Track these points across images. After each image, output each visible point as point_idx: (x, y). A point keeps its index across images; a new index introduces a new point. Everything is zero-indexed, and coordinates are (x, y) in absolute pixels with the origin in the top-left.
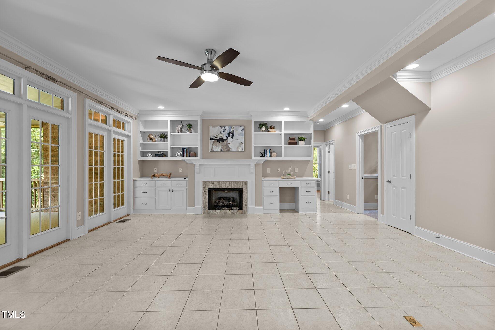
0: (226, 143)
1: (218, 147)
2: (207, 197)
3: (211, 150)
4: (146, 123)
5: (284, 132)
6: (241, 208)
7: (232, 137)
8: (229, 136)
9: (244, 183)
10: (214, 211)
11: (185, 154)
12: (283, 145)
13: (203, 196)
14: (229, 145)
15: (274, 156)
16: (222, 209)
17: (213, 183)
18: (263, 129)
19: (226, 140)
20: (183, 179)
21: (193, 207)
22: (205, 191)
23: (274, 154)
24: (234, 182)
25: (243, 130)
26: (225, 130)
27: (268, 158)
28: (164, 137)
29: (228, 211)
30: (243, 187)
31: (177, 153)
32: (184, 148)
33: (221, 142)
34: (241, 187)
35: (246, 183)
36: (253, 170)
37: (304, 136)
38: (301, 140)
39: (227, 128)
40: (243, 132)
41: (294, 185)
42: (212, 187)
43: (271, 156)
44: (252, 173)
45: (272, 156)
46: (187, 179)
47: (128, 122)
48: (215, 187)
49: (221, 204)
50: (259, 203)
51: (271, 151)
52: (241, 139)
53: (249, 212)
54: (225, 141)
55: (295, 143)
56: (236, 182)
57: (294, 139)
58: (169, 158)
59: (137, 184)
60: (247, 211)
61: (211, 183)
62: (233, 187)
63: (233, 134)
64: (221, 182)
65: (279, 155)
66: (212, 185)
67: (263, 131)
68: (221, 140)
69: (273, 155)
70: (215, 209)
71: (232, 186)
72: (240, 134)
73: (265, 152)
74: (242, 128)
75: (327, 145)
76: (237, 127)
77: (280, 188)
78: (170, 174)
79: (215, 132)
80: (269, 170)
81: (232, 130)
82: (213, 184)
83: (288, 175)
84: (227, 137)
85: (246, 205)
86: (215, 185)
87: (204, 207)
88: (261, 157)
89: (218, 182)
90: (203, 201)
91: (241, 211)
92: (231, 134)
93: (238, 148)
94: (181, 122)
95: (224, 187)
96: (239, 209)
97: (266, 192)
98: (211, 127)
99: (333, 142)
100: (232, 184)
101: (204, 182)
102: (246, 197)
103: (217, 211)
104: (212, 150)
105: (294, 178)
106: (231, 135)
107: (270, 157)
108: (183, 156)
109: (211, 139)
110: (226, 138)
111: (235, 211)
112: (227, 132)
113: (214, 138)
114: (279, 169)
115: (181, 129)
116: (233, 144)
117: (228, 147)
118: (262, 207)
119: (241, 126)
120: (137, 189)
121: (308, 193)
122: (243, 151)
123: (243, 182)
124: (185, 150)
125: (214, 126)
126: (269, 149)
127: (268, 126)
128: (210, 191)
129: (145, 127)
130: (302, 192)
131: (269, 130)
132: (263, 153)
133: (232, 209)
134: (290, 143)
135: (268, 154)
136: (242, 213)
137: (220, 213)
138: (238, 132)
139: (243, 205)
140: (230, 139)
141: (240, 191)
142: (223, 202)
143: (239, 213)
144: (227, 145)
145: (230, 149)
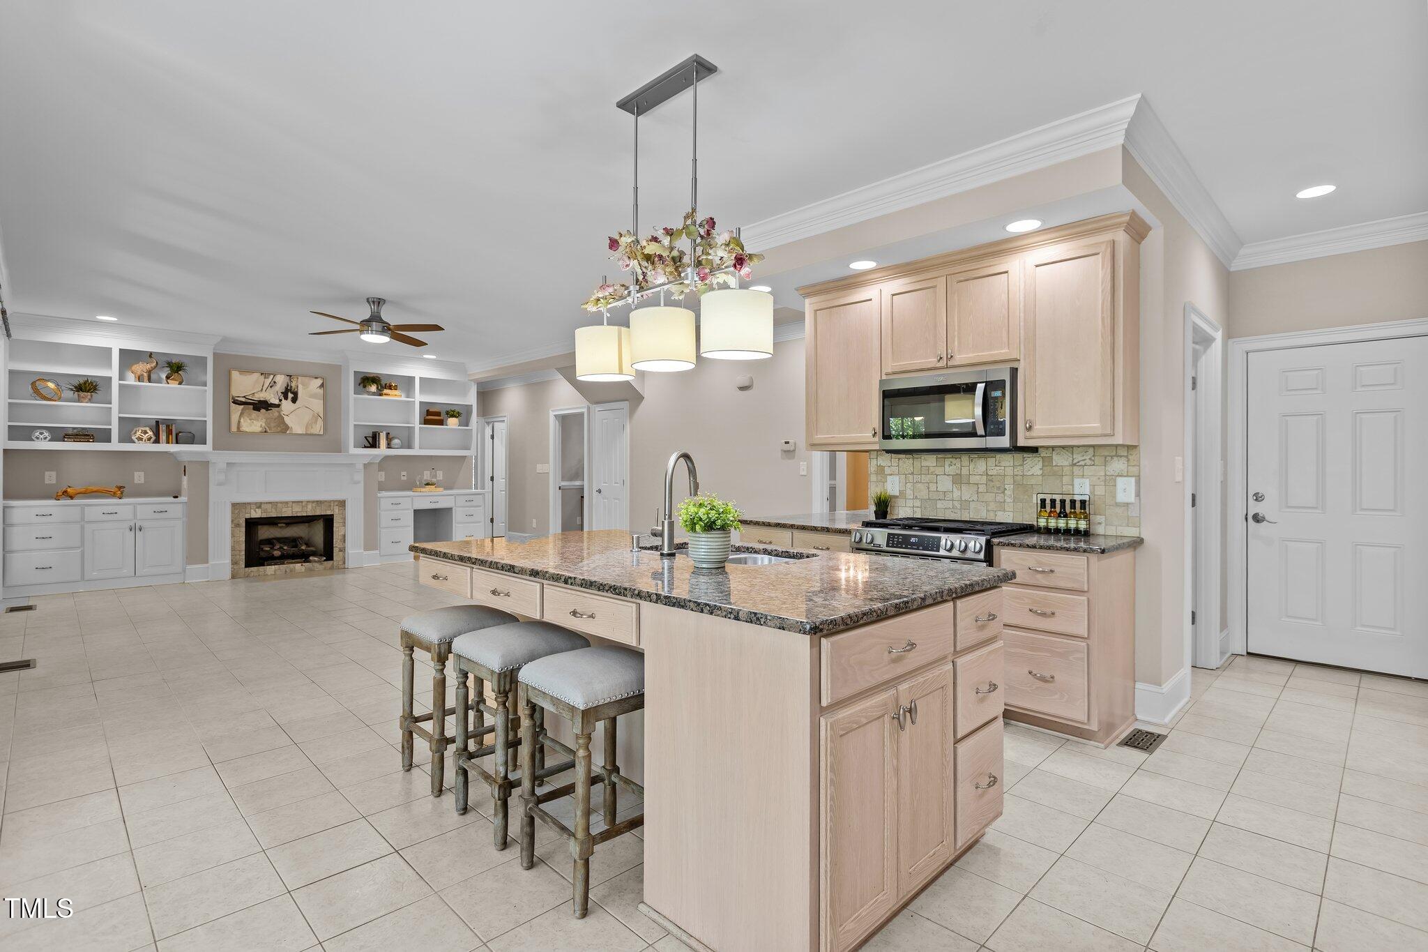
0: (276, 414)
1: (254, 423)
2: (243, 539)
3: (234, 428)
5: (419, 397)
6: (329, 557)
7: (294, 400)
8: (286, 398)
9: (336, 504)
10: (261, 568)
11: (163, 437)
12: (416, 425)
13: (233, 536)
14: (287, 420)
15: (397, 446)
16: (283, 564)
17: (259, 505)
18: (373, 388)
19: (278, 406)
20: (172, 499)
21: (206, 565)
22: (238, 525)
23: (396, 441)
24: (313, 502)
25: (322, 386)
26: (275, 382)
27: (382, 450)
28: (86, 388)
29: (298, 567)
30: (336, 511)
31: (139, 433)
32: (159, 423)
33: (263, 410)
34: (329, 513)
35: (342, 504)
36: (360, 477)
37: (457, 409)
38: (453, 416)
39: (281, 380)
41: (442, 504)
42: (256, 514)
43: (389, 446)
44: (357, 483)
45: (392, 446)
46: (183, 499)
48: (264, 516)
49: (276, 553)
50: (371, 542)
51: (390, 436)
52: (318, 406)
53: (350, 563)
54: (274, 409)
55: (441, 423)
56: (319, 503)
57: (438, 414)
58: (115, 445)
59: (17, 516)
60: (344, 563)
61: (253, 506)
62: (310, 514)
63: (295, 394)
64: (281, 503)
65: (408, 445)
66: (257, 510)
67: (371, 393)
68: (264, 406)
69: (396, 444)
70: (264, 564)
71: (309, 511)
72: (314, 396)
73: (376, 437)
74: (319, 382)
75: (488, 423)
76: (306, 379)
77: (415, 511)
78: (120, 488)
79: (245, 385)
80: (382, 476)
81: (293, 385)
82: (259, 507)
83: (428, 484)
84: (280, 400)
85: (343, 550)
86: (265, 511)
87: (234, 563)
88: (365, 447)
89: (274, 504)
90: (233, 549)
91: (330, 563)
92: (290, 393)
93: (308, 426)
95: (287, 512)
96: (325, 560)
97: (385, 518)
98: (235, 373)
99: (505, 419)
100: (310, 506)
101: (234, 505)
102: (342, 533)
103: (270, 569)
104: (238, 428)
105: (440, 491)
106: (290, 395)
107: (388, 448)
108: (157, 441)
109: (236, 402)
110: (277, 402)
111: (316, 564)
112: (279, 387)
113: (243, 400)
114: (404, 473)
115: (149, 372)
116: (297, 417)
117: (283, 422)
118: (377, 552)
119: (316, 378)
120: (15, 530)
121: (470, 519)
122: (322, 433)
123: (334, 501)
124: (163, 428)
125: (244, 371)
126: (385, 433)
127: (383, 383)
128: (252, 525)
130: (458, 516)
131: (386, 391)
132: (370, 440)
133: (309, 562)
134: (426, 422)
135: (383, 442)
136: (332, 568)
137: (278, 573)
138: (309, 389)
139: (336, 550)
140: (287, 405)
141: (328, 521)
142: (281, 548)
143: (325, 569)
144: (281, 419)
145: (287, 428)
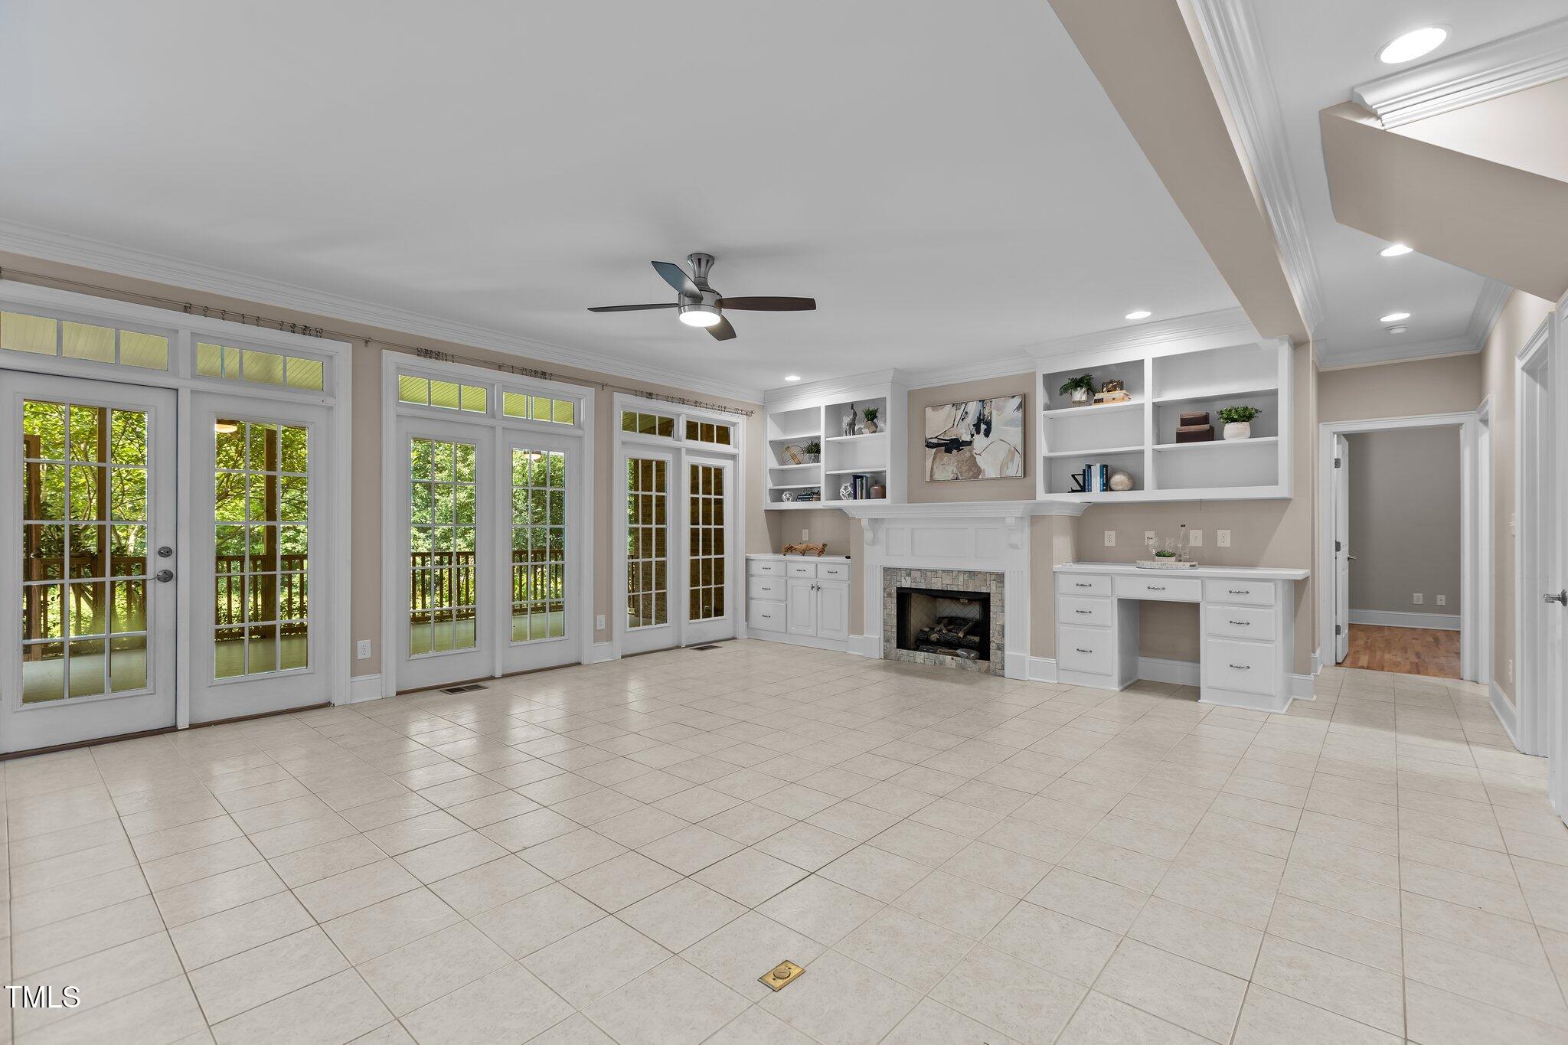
0: (968, 454)
1: (948, 467)
2: (894, 612)
3: (928, 479)
4: (788, 419)
5: (1152, 396)
6: (984, 654)
7: (987, 433)
8: (978, 432)
9: (993, 577)
10: (911, 653)
11: (858, 492)
12: (1148, 446)
13: (885, 607)
14: (979, 460)
15: (1120, 487)
16: (935, 652)
17: (909, 572)
18: (1080, 395)
19: (970, 443)
20: (844, 559)
21: (860, 637)
22: (890, 595)
23: (1118, 479)
24: (965, 572)
25: (1020, 406)
26: (966, 413)
27: (1096, 494)
28: (813, 449)
29: (950, 660)
30: (992, 588)
31: (842, 489)
32: (856, 477)
33: (954, 452)
34: (984, 590)
35: (1000, 578)
36: (1019, 538)
37: (1252, 404)
38: (1235, 419)
39: (973, 408)
40: (1019, 414)
41: (1173, 593)
42: (907, 583)
43: (1107, 487)
45: (1113, 487)
46: (850, 560)
47: (734, 424)
48: (914, 586)
49: (934, 637)
50: (1044, 645)
51: (1108, 470)
52: (1015, 436)
53: (1007, 672)
54: (966, 448)
55: (1210, 435)
56: (972, 574)
57: (1202, 420)
58: (824, 503)
59: (755, 568)
60: (1003, 668)
61: (903, 573)
62: (961, 589)
63: (989, 424)
64: (931, 571)
65: (1136, 484)
66: (907, 578)
67: (1080, 403)
68: (955, 446)
69: (1116, 484)
70: (917, 649)
71: (960, 585)
72: (1010, 423)
73: (1086, 473)
74: (1017, 401)
76: (1000, 402)
77: (1123, 602)
78: (825, 546)
79: (940, 423)
80: (1110, 539)
81: (986, 412)
82: (909, 575)
83: (1163, 555)
84: (972, 436)
85: (1001, 648)
86: (914, 580)
87: (887, 640)
88: (1073, 491)
89: (923, 572)
90: (885, 623)
91: (986, 663)
92: (983, 425)
93: (1003, 466)
94: (852, 405)
95: (937, 584)
96: (978, 658)
97: (1066, 607)
98: (929, 410)
101: (886, 570)
102: (1001, 622)
103: (920, 656)
104: (931, 476)
106: (983, 427)
107: (1104, 490)
108: (855, 498)
109: (929, 445)
110: (966, 438)
111: (968, 661)
112: (971, 419)
113: (935, 441)
114: (1148, 534)
115: (852, 424)
116: (990, 454)
117: (975, 464)
118: (1053, 661)
119: (1013, 397)
120: (753, 580)
122: (1020, 474)
123: (991, 574)
124: (859, 482)
125: (937, 406)
126: (1098, 465)
127: (1095, 384)
128: (904, 598)
129: (785, 429)
130: (1211, 619)
131: (1100, 396)
132: (1080, 478)
134: (1183, 437)
135: (1096, 481)
136: (988, 672)
137: (927, 662)
138: (1004, 415)
139: (993, 646)
140: (979, 441)
141: (983, 600)
142: (940, 631)
143: (979, 670)
144: (973, 459)
145: (979, 471)
